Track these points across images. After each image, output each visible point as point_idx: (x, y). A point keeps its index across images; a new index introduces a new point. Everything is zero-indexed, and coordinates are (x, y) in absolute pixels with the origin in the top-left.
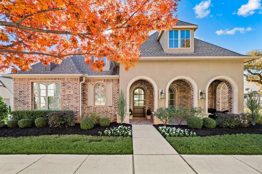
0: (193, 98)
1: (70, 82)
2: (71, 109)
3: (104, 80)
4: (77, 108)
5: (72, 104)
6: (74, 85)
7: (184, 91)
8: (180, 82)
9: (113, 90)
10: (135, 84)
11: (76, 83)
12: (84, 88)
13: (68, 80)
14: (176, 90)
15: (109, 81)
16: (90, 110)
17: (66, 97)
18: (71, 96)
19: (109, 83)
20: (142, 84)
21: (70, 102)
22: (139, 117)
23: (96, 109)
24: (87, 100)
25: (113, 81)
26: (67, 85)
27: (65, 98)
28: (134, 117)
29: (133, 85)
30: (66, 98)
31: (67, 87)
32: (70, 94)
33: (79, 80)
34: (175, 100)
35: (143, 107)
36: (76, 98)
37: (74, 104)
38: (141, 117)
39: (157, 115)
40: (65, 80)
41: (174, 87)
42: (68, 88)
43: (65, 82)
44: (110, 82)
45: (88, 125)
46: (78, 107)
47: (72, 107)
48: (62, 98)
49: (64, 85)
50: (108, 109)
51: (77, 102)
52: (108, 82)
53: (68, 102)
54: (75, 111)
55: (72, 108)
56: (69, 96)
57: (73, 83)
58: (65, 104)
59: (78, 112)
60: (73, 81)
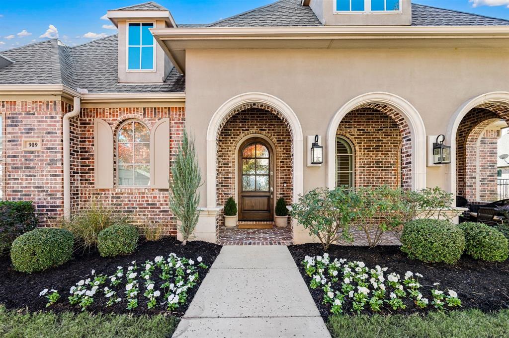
0: (410, 163)
1: (34, 114)
2: (37, 198)
3: (144, 109)
4: (56, 195)
5: (39, 183)
6: (46, 122)
7: (377, 148)
8: (367, 125)
9: (170, 141)
10: (243, 130)
11: (52, 118)
12: (85, 134)
13: (26, 108)
14: (355, 147)
15: (159, 112)
16: (101, 201)
17: (20, 160)
18: (35, 156)
19: (159, 119)
20: (264, 130)
21: (35, 176)
22: (256, 221)
23: (119, 198)
24: (93, 169)
25: (169, 114)
26: (24, 123)
27: (17, 164)
28: (242, 221)
29: (240, 133)
30: (22, 164)
31: (24, 129)
32: (32, 152)
33: (59, 106)
34: (353, 172)
35: (268, 194)
36: (52, 164)
37: (45, 181)
38: (261, 221)
39: (299, 215)
40: (17, 107)
41: (351, 137)
42: (28, 133)
43: (16, 114)
44: (162, 115)
45: (34, 254)
46: (58, 191)
47: (39, 191)
48: (9, 164)
49: (13, 122)
50: (155, 197)
51: (55, 175)
52: (155, 117)
53: (27, 176)
54: (48, 203)
55: (39, 195)
56: (30, 156)
57: (42, 118)
58: (16, 181)
59: (58, 207)
60: (40, 110)
